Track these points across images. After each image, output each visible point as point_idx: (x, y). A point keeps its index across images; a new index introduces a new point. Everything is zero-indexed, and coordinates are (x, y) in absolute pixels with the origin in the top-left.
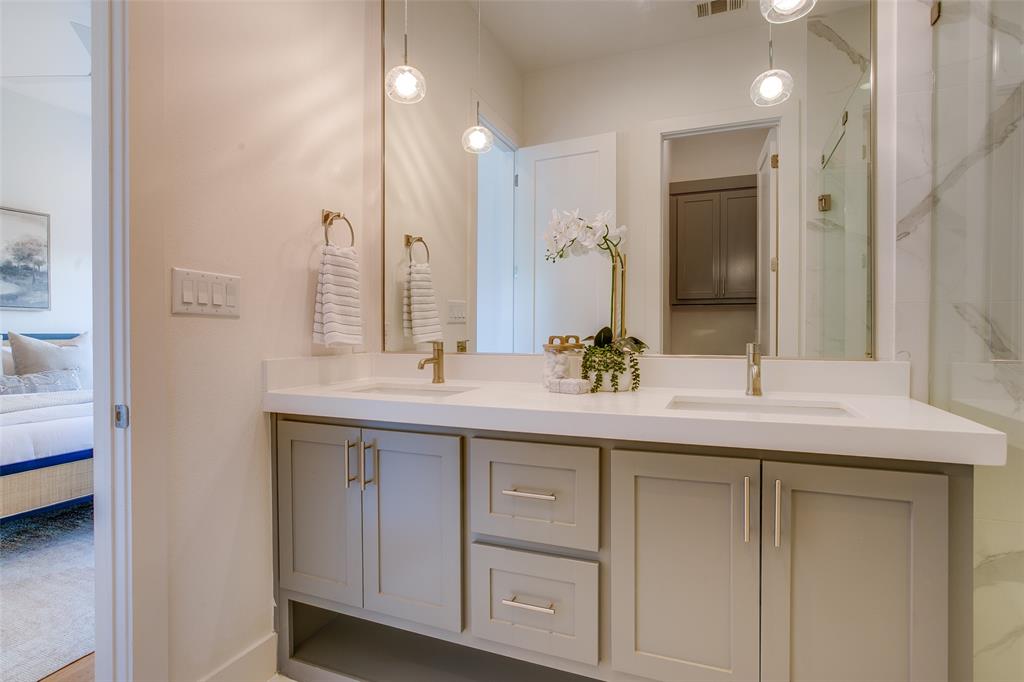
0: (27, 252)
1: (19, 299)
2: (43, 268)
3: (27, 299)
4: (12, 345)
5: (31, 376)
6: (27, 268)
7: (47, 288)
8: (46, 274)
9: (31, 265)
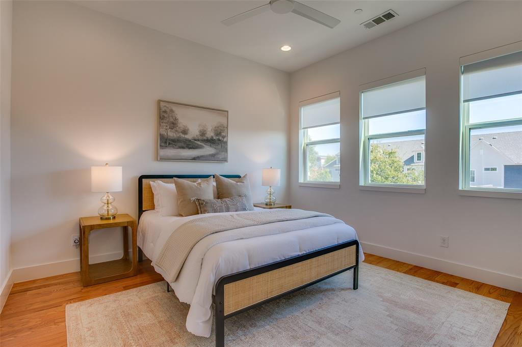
0: (219, 131)
1: (216, 156)
2: (225, 140)
3: (218, 156)
4: (216, 181)
5: (227, 200)
6: (219, 140)
7: (226, 151)
8: (226, 143)
9: (221, 138)
